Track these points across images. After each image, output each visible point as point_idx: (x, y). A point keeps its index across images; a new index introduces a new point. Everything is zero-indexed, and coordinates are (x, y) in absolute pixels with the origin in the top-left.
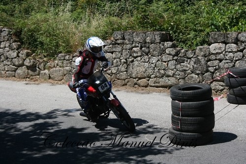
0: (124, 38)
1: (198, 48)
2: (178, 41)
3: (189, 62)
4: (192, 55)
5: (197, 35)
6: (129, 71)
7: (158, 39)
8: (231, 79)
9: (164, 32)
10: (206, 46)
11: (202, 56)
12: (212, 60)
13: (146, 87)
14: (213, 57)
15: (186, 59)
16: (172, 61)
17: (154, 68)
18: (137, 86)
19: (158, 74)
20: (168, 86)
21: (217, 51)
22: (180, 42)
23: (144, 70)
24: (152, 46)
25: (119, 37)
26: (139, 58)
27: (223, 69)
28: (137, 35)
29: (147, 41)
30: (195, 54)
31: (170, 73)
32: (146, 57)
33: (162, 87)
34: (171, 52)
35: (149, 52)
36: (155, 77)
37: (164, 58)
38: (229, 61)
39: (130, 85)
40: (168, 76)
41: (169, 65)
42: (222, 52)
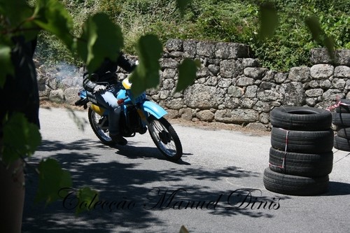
0: (182, 50)
1: (293, 69)
2: (262, 58)
3: (277, 88)
4: (283, 80)
5: (290, 53)
6: (186, 97)
7: (233, 53)
8: (342, 114)
9: (243, 45)
10: (304, 67)
11: (298, 81)
12: (313, 88)
13: (210, 121)
14: (315, 84)
15: (273, 85)
16: (253, 87)
17: (224, 95)
18: (196, 119)
19: (229, 104)
20: (243, 122)
21: (321, 75)
22: (265, 60)
23: (209, 96)
24: (224, 63)
25: (175, 47)
26: (203, 80)
27: (327, 101)
28: (202, 45)
29: (217, 55)
30: (287, 77)
31: (248, 103)
32: (214, 78)
33: (234, 122)
34: (252, 74)
35: (219, 71)
36: (224, 108)
37: (241, 81)
38: (338, 91)
39: (185, 118)
40: (245, 108)
41: (247, 91)
42: (329, 77)
